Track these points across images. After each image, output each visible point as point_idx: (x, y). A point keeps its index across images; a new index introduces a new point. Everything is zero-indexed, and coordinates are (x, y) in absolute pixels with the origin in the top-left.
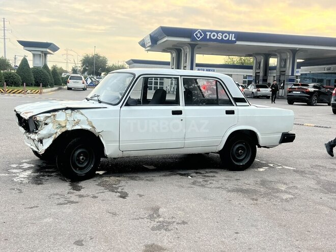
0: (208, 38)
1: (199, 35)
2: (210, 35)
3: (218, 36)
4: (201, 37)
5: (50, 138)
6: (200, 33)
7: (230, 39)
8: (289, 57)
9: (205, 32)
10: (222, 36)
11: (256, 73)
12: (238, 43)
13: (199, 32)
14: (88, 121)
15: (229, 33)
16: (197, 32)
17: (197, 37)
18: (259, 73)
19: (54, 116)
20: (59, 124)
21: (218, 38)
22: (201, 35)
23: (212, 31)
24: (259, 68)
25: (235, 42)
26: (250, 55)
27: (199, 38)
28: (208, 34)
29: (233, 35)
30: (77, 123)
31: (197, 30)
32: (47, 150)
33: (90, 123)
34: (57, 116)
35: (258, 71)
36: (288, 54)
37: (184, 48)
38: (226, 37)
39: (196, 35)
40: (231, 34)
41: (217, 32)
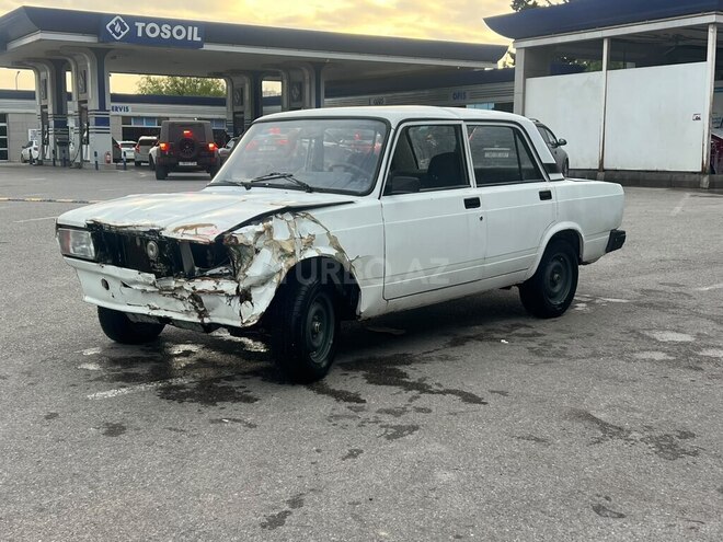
0: (140, 34)
1: (118, 28)
2: (144, 29)
3: (161, 31)
4: (123, 33)
5: (268, 285)
6: (121, 24)
7: (190, 38)
8: (307, 78)
9: (131, 20)
10: (171, 31)
11: (234, 113)
12: (207, 47)
13: (118, 20)
14: (330, 238)
15: (186, 24)
16: (113, 22)
17: (114, 32)
18: (242, 113)
19: (269, 229)
20: (282, 250)
21: (162, 35)
22: (124, 29)
23: (147, 20)
24: (241, 102)
25: (200, 45)
26: (218, 75)
27: (118, 35)
28: (140, 25)
29: (196, 29)
30: (309, 244)
31: (115, 16)
32: (264, 316)
33: (334, 243)
34: (275, 229)
35: (238, 109)
36: (307, 73)
37: (76, 57)
38: (179, 32)
39: (112, 27)
40: (190, 28)
41: (160, 22)
